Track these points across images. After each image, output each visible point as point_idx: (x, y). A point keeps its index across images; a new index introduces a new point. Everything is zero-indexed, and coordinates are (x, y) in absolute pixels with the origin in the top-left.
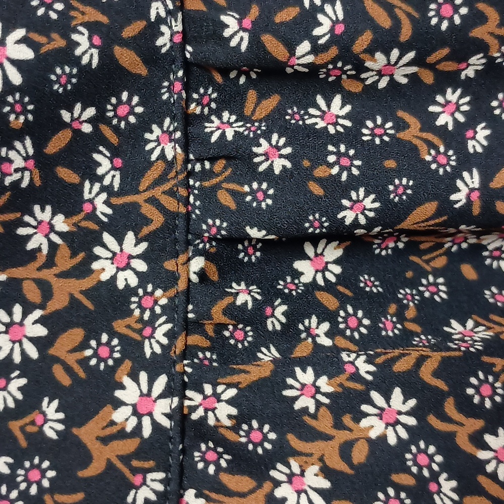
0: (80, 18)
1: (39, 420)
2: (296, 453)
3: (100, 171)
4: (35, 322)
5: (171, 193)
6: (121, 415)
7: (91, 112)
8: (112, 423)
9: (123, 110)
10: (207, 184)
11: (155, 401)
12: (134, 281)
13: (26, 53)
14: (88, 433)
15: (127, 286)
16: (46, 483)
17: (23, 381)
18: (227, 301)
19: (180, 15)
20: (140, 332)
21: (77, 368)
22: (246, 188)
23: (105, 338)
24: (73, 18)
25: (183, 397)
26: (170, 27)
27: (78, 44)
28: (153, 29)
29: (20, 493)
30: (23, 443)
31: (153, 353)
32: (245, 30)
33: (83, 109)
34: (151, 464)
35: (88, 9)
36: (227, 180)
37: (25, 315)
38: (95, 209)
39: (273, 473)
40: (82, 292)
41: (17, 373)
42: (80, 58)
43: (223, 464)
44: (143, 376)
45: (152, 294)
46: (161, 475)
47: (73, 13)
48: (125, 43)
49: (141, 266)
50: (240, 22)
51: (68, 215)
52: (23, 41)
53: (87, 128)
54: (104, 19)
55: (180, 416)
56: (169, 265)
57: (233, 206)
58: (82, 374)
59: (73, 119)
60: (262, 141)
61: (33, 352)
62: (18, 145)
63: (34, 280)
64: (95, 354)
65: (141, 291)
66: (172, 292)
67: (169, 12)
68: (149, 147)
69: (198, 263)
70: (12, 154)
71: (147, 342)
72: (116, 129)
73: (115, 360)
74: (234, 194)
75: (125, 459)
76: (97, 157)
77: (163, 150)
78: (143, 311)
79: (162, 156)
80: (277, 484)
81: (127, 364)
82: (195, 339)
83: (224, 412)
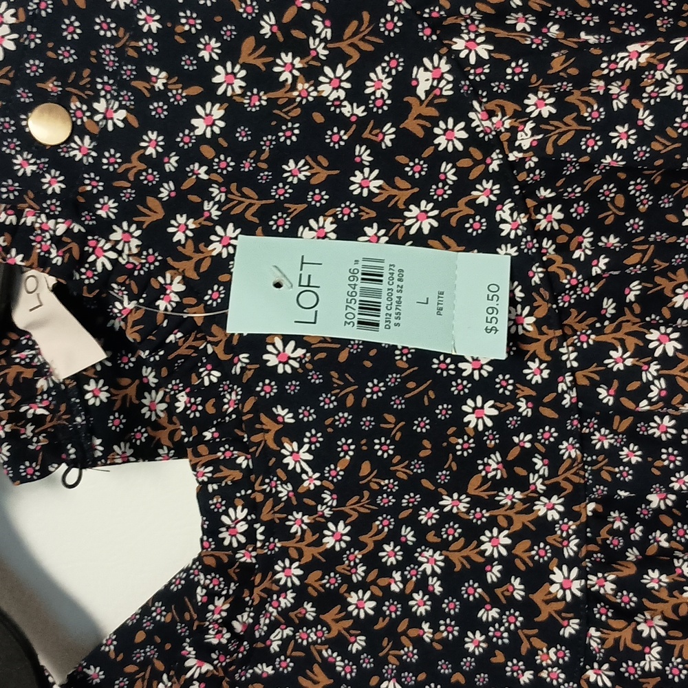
0: (521, 394)
1: (511, 589)
2: (648, 609)
3: (537, 467)
4: (505, 537)
5: (576, 474)
6: (554, 589)
7: (529, 437)
8: (550, 593)
9: (547, 435)
10: (594, 468)
11: (572, 581)
12: (557, 517)
13: (495, 412)
14: (538, 597)
15: (553, 519)
16: (518, 624)
17: (500, 567)
18: (609, 526)
19: (574, 389)
20: (561, 543)
21: (527, 560)
22: (617, 470)
23: (542, 545)
24: (518, 394)
25: (587, 579)
26: (569, 394)
27: (520, 407)
28: (561, 397)
29: (506, 628)
30: (504, 601)
31: (569, 555)
32: (611, 395)
33: (525, 436)
34: (572, 615)
35: (526, 388)
36: (606, 465)
37: (499, 532)
38: (536, 488)
39: (636, 618)
40: (529, 521)
41: (496, 563)
42: (521, 413)
43: (610, 614)
44: (565, 568)
45: (567, 523)
46: (577, 621)
47: (517, 391)
48: (545, 405)
49: (561, 508)
50: (608, 391)
51: (522, 492)
52: (492, 406)
53: (528, 445)
54: (534, 394)
55: (585, 589)
56: (576, 508)
57: (610, 480)
58: (531, 564)
59: (520, 441)
60: (625, 448)
61: (504, 552)
62: (492, 456)
63: (503, 516)
64: (537, 554)
65: (561, 522)
66: (578, 523)
67: (568, 388)
68: (562, 452)
69: (591, 506)
70: (490, 461)
71: (565, 549)
72: (543, 444)
73: (548, 558)
74: (610, 472)
75: (559, 613)
76: (535, 460)
77: (570, 453)
78: (562, 532)
79: (570, 456)
80: (638, 623)
81: (555, 561)
82: (592, 547)
83: (609, 588)
